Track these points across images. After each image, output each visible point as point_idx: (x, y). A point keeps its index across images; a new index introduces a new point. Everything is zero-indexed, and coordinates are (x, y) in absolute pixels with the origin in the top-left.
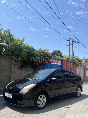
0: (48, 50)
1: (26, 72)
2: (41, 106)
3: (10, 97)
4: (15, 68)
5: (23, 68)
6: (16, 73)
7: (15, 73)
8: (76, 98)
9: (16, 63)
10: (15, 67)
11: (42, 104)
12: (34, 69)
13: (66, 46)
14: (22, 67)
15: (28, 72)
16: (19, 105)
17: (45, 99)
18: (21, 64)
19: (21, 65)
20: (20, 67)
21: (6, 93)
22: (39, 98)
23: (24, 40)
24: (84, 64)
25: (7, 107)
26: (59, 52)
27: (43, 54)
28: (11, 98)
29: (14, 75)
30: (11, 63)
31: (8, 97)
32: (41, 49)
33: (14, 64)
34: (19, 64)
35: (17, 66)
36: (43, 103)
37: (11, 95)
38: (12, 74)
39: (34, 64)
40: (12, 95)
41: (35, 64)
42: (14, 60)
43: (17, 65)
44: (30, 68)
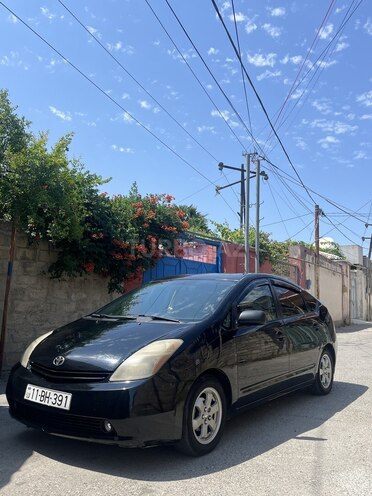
0: (169, 199)
1: (73, 297)
2: (206, 438)
3: (62, 407)
4: (26, 273)
5: (65, 275)
6: (31, 299)
7: (26, 298)
8: (317, 399)
9: (29, 254)
10: (28, 269)
11: (209, 429)
12: (108, 279)
13: (218, 189)
14: (56, 270)
15: (84, 296)
16: (113, 439)
17: (218, 408)
18: (53, 258)
19: (55, 260)
20: (50, 271)
21: (29, 386)
22: (199, 402)
23: (67, 150)
24: (295, 263)
25: (36, 453)
26: (192, 212)
27: (151, 215)
28: (67, 408)
29: (21, 307)
30: (12, 252)
31: (50, 404)
32: (139, 192)
33: (24, 258)
34: (45, 258)
35: (33, 268)
36: (212, 423)
37: (64, 395)
38: (12, 303)
39: (115, 260)
40: (70, 396)
41: (119, 257)
42: (22, 237)
43: (34, 260)
44: (92, 277)
